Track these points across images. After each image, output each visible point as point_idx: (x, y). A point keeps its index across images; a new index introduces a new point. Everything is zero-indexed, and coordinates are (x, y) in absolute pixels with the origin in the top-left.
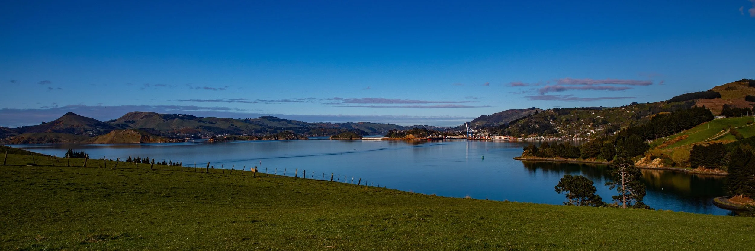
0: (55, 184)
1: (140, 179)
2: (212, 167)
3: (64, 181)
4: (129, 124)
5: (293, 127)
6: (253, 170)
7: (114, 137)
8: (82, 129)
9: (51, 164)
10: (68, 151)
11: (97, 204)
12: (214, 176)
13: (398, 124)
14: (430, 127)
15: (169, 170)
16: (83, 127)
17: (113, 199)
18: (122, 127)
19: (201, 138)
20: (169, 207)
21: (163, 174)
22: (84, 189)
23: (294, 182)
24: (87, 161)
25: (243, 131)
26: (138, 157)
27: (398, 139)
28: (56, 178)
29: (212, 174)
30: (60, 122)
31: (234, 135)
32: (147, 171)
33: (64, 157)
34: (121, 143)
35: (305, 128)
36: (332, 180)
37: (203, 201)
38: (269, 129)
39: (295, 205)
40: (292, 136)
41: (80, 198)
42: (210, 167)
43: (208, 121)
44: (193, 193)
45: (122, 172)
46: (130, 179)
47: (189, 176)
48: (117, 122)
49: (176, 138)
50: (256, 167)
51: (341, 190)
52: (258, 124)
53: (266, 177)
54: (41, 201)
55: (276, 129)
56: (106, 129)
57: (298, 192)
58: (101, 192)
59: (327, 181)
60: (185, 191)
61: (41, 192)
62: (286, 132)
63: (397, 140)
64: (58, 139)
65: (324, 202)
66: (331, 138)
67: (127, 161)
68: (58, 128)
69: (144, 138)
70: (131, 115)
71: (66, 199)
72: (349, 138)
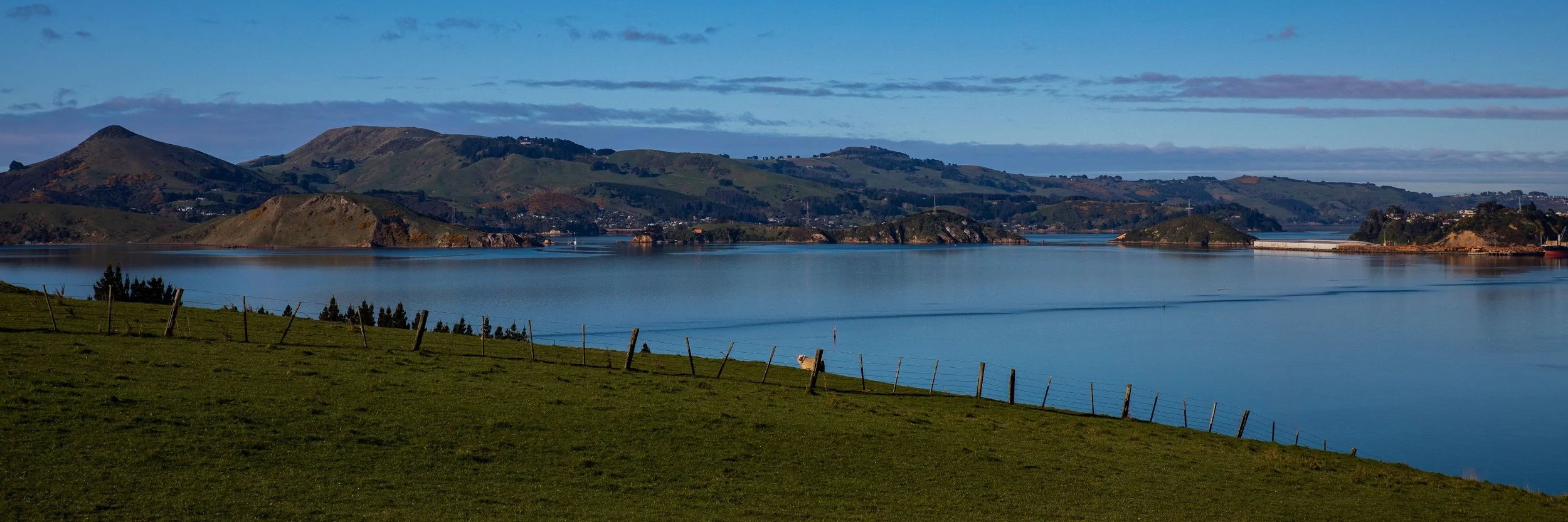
0: (61, 402)
1: (376, 388)
2: (645, 346)
3: (95, 390)
4: (329, 173)
5: (967, 195)
6: (808, 365)
7: (275, 224)
8: (157, 191)
9: (44, 323)
10: (106, 275)
11: (217, 481)
12: (655, 382)
13: (1410, 187)
14: (1555, 199)
15: (484, 356)
16: (161, 183)
17: (277, 463)
18: (305, 185)
19: (604, 232)
20: (487, 502)
21: (460, 372)
22: (169, 422)
23: (969, 416)
24: (178, 315)
25: (768, 205)
26: (364, 303)
27: (1409, 248)
28: (63, 379)
29: (647, 377)
30: (78, 162)
31: (731, 224)
32: (402, 357)
33: (90, 299)
34: (300, 248)
35: (1013, 199)
36: (1125, 413)
37: (613, 481)
38: (869, 201)
39: (978, 509)
40: (963, 227)
41: (156, 457)
42: (638, 349)
43: (632, 167)
44: (577, 449)
45: (308, 359)
46: (337, 387)
47: (559, 379)
48: (286, 167)
49: (509, 231)
50: (821, 352)
51: (1165, 456)
52: (825, 181)
53: (859, 393)
54: (13, 465)
55: (897, 201)
56: (245, 191)
57: (990, 459)
58: (230, 435)
59: (1107, 417)
60: (546, 439)
61: (10, 429)
62: (938, 211)
63: (1405, 253)
64: (70, 228)
65: (1096, 501)
66: (1123, 240)
67: (324, 316)
68: (69, 186)
69: (388, 230)
70: (338, 140)
71: (101, 461)
72: (1197, 240)
